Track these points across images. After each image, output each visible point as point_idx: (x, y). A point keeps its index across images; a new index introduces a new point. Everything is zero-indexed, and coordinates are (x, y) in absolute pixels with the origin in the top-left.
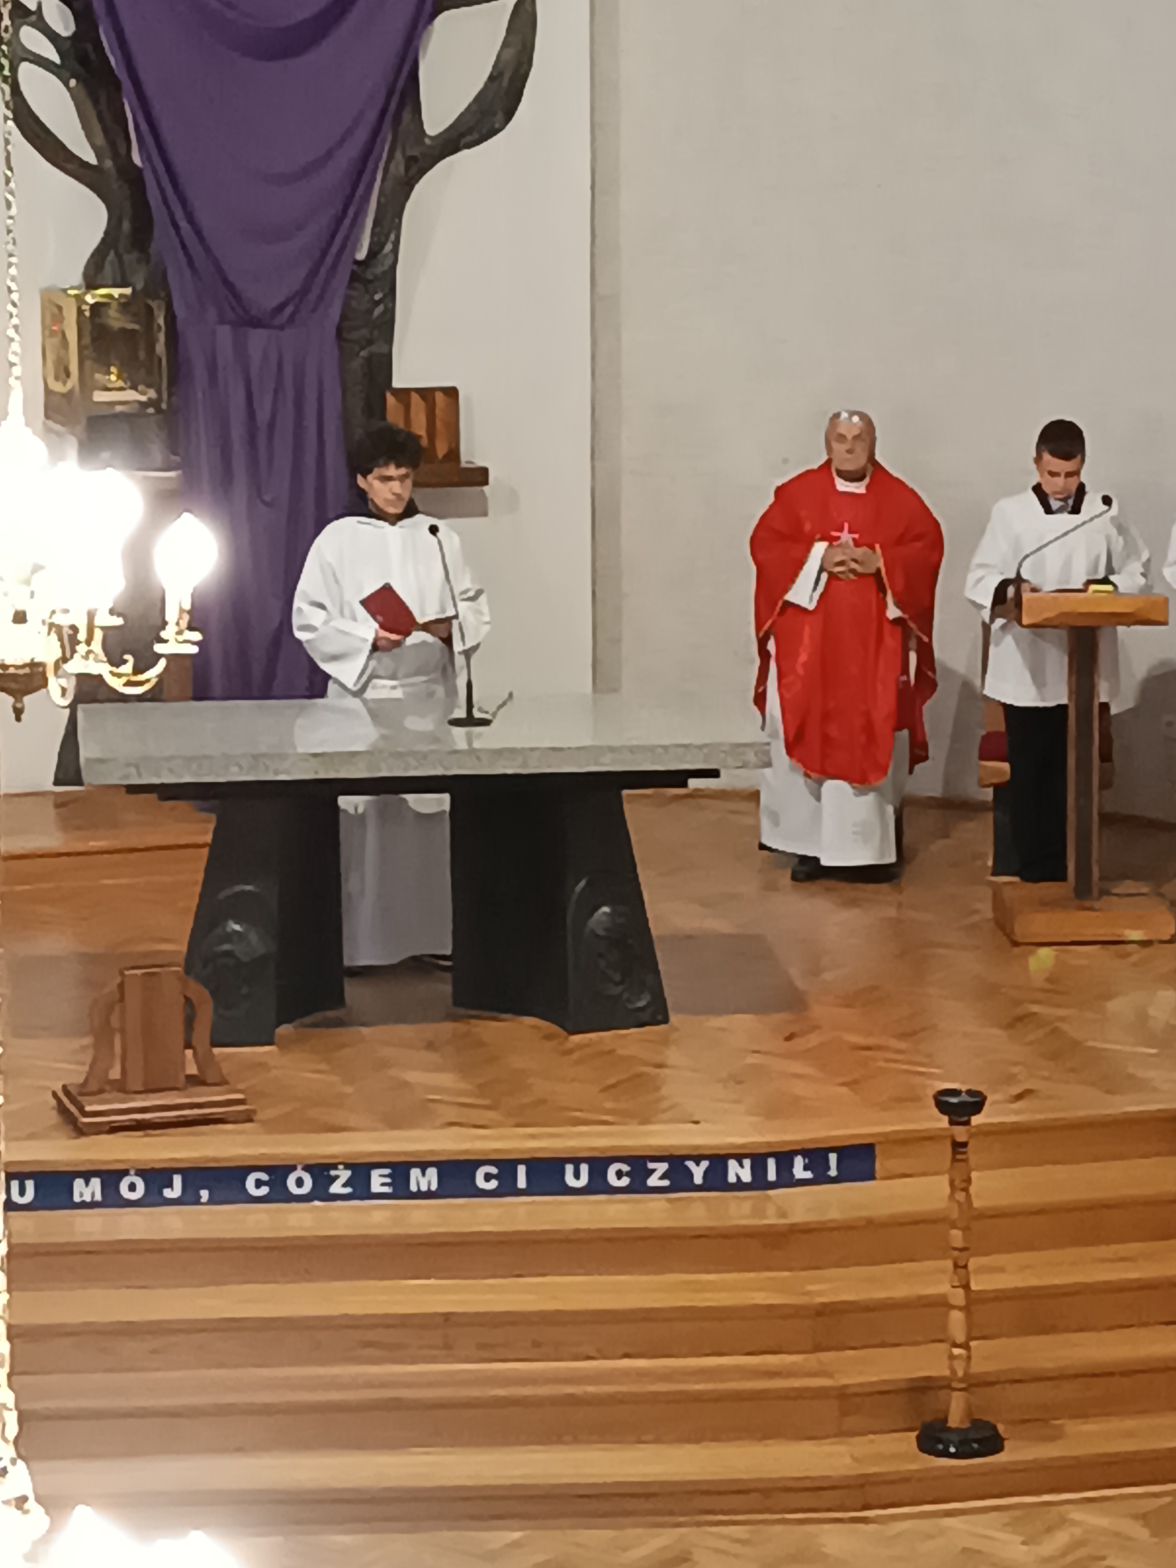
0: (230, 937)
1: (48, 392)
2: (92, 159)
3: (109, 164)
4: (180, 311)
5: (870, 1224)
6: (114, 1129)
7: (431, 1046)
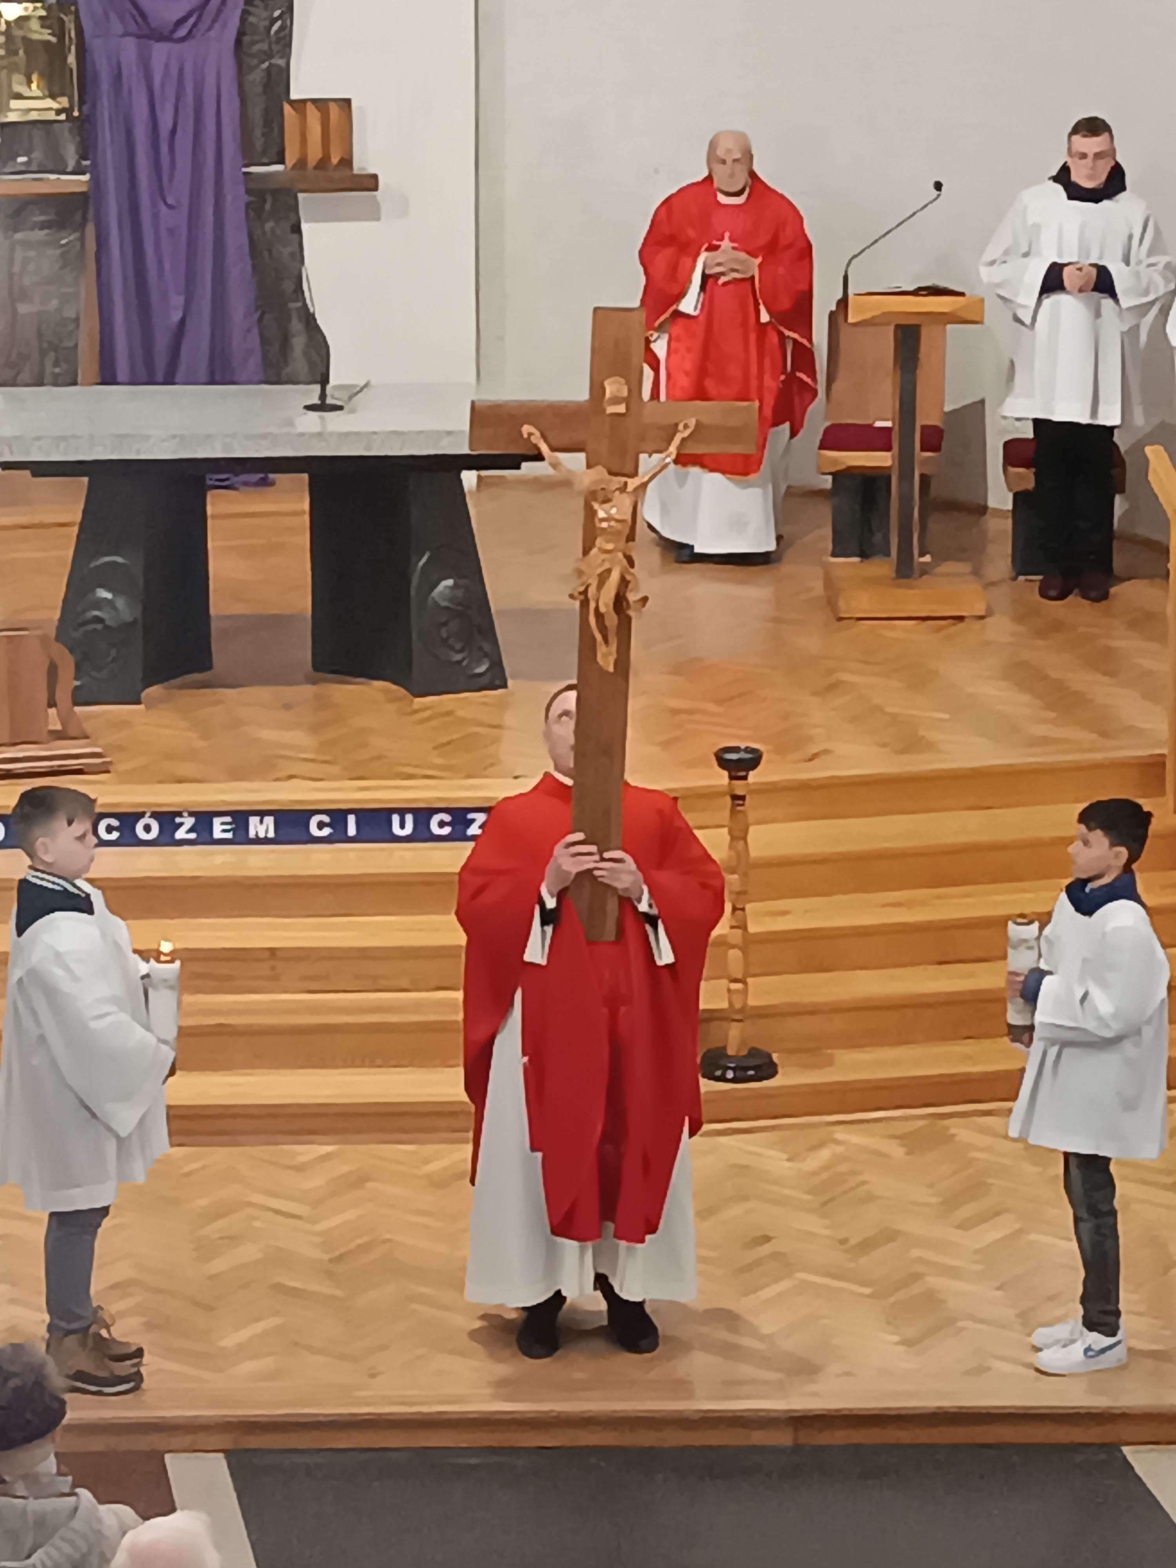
0: (99, 603)
4: (88, 26)
7: (287, 707)
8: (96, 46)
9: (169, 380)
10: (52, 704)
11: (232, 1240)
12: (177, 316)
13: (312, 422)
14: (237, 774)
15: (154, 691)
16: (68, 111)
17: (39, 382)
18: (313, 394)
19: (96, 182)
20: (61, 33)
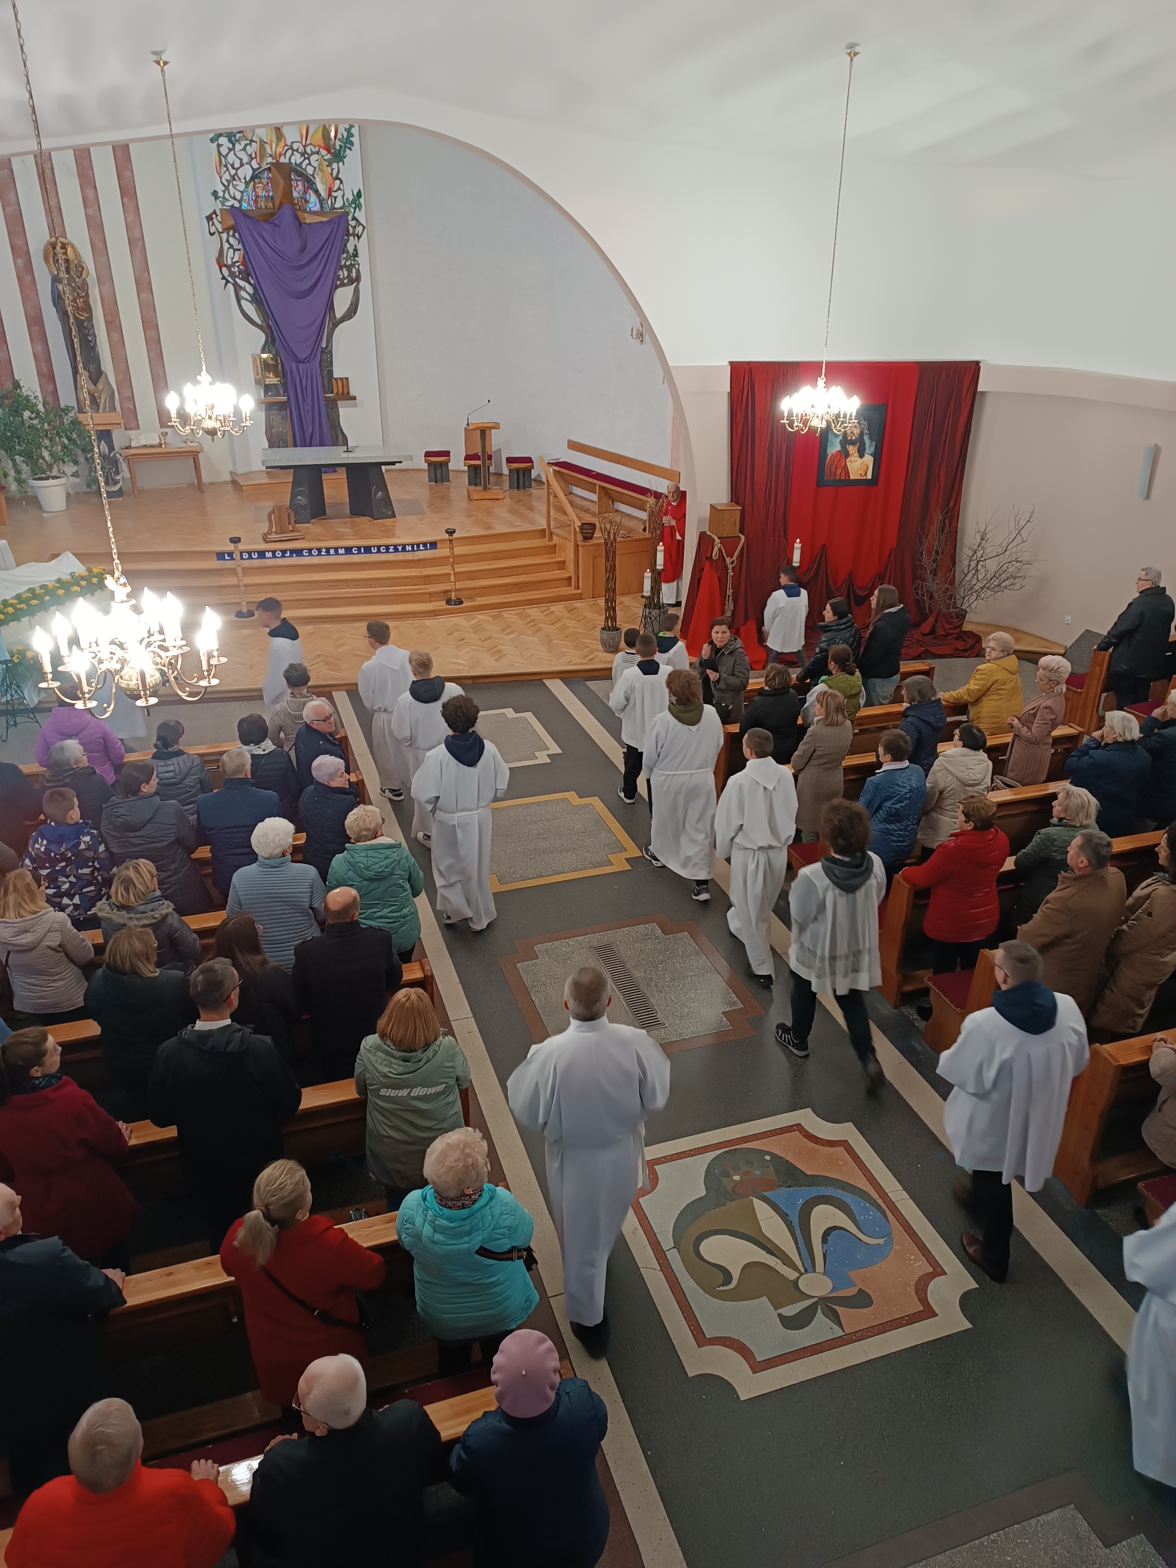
0: (299, 500)
1: (255, 379)
2: (260, 324)
3: (264, 324)
4: (283, 359)
5: (436, 558)
6: (275, 542)
7: (345, 523)
8: (286, 364)
9: (311, 446)
10: (290, 524)
11: (343, 645)
12: (310, 431)
13: (345, 455)
14: (334, 539)
15: (313, 520)
16: (280, 381)
17: (279, 447)
18: (345, 448)
19: (289, 398)
20: (277, 362)
